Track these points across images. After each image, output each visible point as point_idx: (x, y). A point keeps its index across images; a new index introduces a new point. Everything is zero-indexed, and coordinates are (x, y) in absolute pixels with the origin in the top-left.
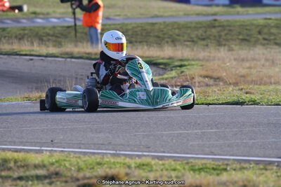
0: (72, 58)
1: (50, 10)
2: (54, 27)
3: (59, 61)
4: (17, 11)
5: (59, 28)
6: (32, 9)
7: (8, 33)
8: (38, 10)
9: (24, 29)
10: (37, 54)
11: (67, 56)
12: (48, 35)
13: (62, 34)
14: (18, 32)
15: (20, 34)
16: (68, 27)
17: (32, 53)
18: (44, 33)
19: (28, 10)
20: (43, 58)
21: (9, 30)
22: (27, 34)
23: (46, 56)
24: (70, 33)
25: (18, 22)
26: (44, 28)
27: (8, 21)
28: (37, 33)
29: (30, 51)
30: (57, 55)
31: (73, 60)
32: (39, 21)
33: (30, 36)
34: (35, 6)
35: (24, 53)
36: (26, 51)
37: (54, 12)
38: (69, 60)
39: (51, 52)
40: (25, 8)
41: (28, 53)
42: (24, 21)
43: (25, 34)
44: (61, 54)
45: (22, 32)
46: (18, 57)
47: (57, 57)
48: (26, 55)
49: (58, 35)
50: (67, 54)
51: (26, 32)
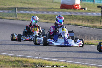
0: (96, 28)
1: (95, 10)
2: (94, 16)
3: (91, 29)
4: (83, 10)
5: (95, 17)
6: (89, 9)
7: (77, 17)
8: (91, 10)
9: (83, 16)
10: (84, 25)
11: (94, 27)
12: (91, 19)
13: (96, 19)
14: (80, 17)
15: (81, 18)
16: (99, 17)
17: (82, 25)
18: (90, 18)
19: (87, 10)
20: (85, 27)
21: (77, 16)
22: (83, 18)
23: (87, 27)
24: (99, 19)
25: (82, 14)
26: (90, 16)
27: (78, 13)
28: (87, 18)
29: (81, 24)
30: (90, 26)
31: (96, 29)
32: (89, 14)
33: (84, 19)
34: (90, 8)
35: (79, 25)
36: (79, 24)
37: (97, 11)
38: (95, 28)
39: (89, 25)
40: (86, 9)
41: (80, 25)
42: (84, 13)
43: (82, 18)
44: (92, 26)
45: (82, 17)
46: (76, 26)
47: (91, 27)
48: (79, 26)
49: (95, 19)
50: (94, 26)
51: (83, 17)
